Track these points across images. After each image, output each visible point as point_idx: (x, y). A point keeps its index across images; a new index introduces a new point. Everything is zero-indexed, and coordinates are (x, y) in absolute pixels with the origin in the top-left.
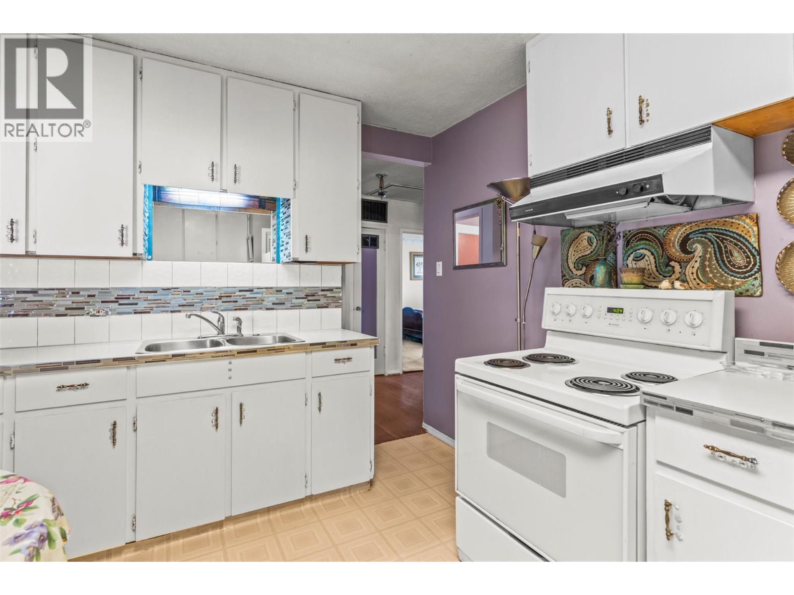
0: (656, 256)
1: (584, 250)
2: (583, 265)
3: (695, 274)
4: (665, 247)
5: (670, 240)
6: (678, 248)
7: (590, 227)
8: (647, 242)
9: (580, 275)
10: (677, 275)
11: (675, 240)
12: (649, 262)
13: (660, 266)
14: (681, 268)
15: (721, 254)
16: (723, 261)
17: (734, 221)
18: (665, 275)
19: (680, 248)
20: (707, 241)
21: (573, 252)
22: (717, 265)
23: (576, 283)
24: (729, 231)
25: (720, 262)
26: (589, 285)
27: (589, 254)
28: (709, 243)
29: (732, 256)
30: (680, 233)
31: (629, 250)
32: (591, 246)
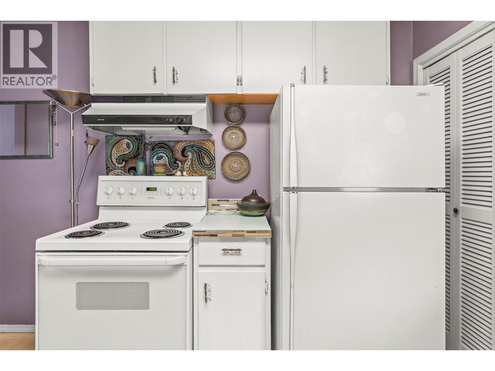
0: (169, 157)
1: (124, 150)
2: (123, 161)
3: (188, 168)
4: (174, 153)
5: (176, 149)
6: (180, 154)
7: (128, 136)
8: (164, 149)
9: (121, 167)
10: (180, 168)
11: (179, 149)
12: (165, 160)
13: (171, 163)
14: (182, 165)
15: (200, 159)
16: (201, 162)
17: (205, 142)
18: (174, 168)
19: (181, 154)
20: (194, 151)
21: (115, 152)
22: (198, 163)
23: (118, 173)
24: (203, 147)
25: (199, 162)
26: (127, 174)
27: (127, 154)
28: (195, 152)
29: (204, 159)
30: (181, 146)
31: (154, 153)
32: (129, 148)
